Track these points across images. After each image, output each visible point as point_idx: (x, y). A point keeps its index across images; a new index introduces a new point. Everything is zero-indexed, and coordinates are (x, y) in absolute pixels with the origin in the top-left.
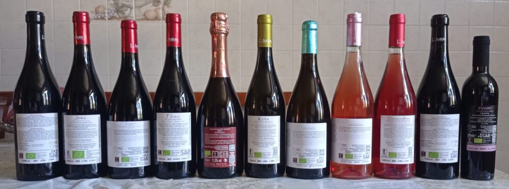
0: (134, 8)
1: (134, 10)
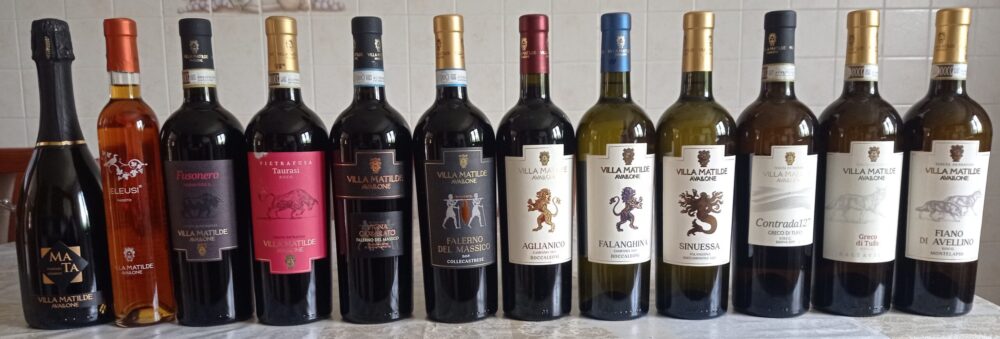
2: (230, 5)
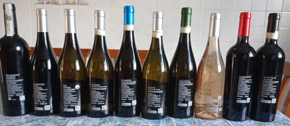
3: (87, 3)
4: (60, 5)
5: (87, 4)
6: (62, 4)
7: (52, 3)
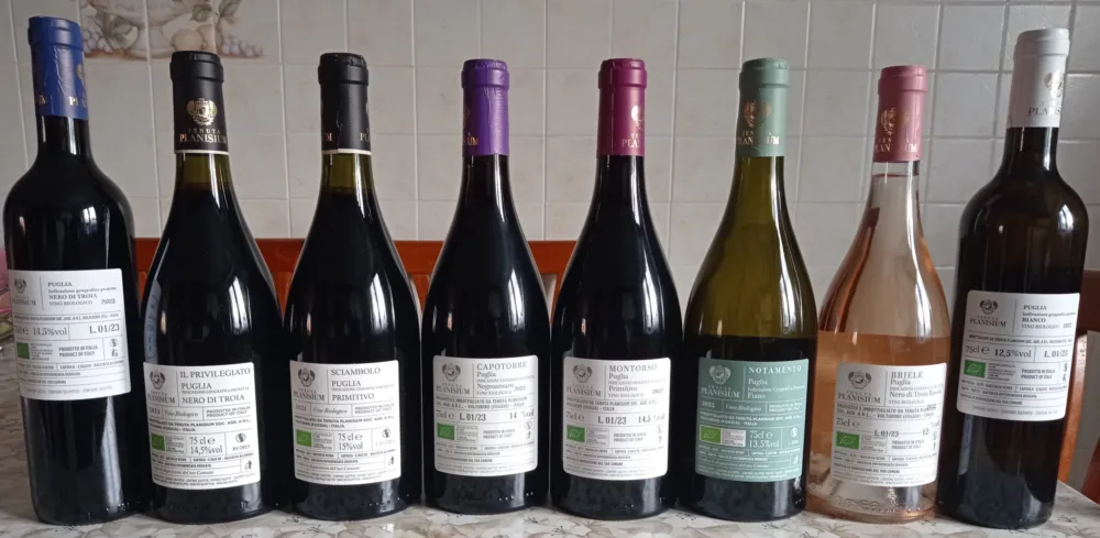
0: (147, 25)
1: (146, 32)
2: (108, 49)
3: (258, 50)
4: (145, 59)
5: (256, 56)
6: (154, 57)
7: (109, 54)
